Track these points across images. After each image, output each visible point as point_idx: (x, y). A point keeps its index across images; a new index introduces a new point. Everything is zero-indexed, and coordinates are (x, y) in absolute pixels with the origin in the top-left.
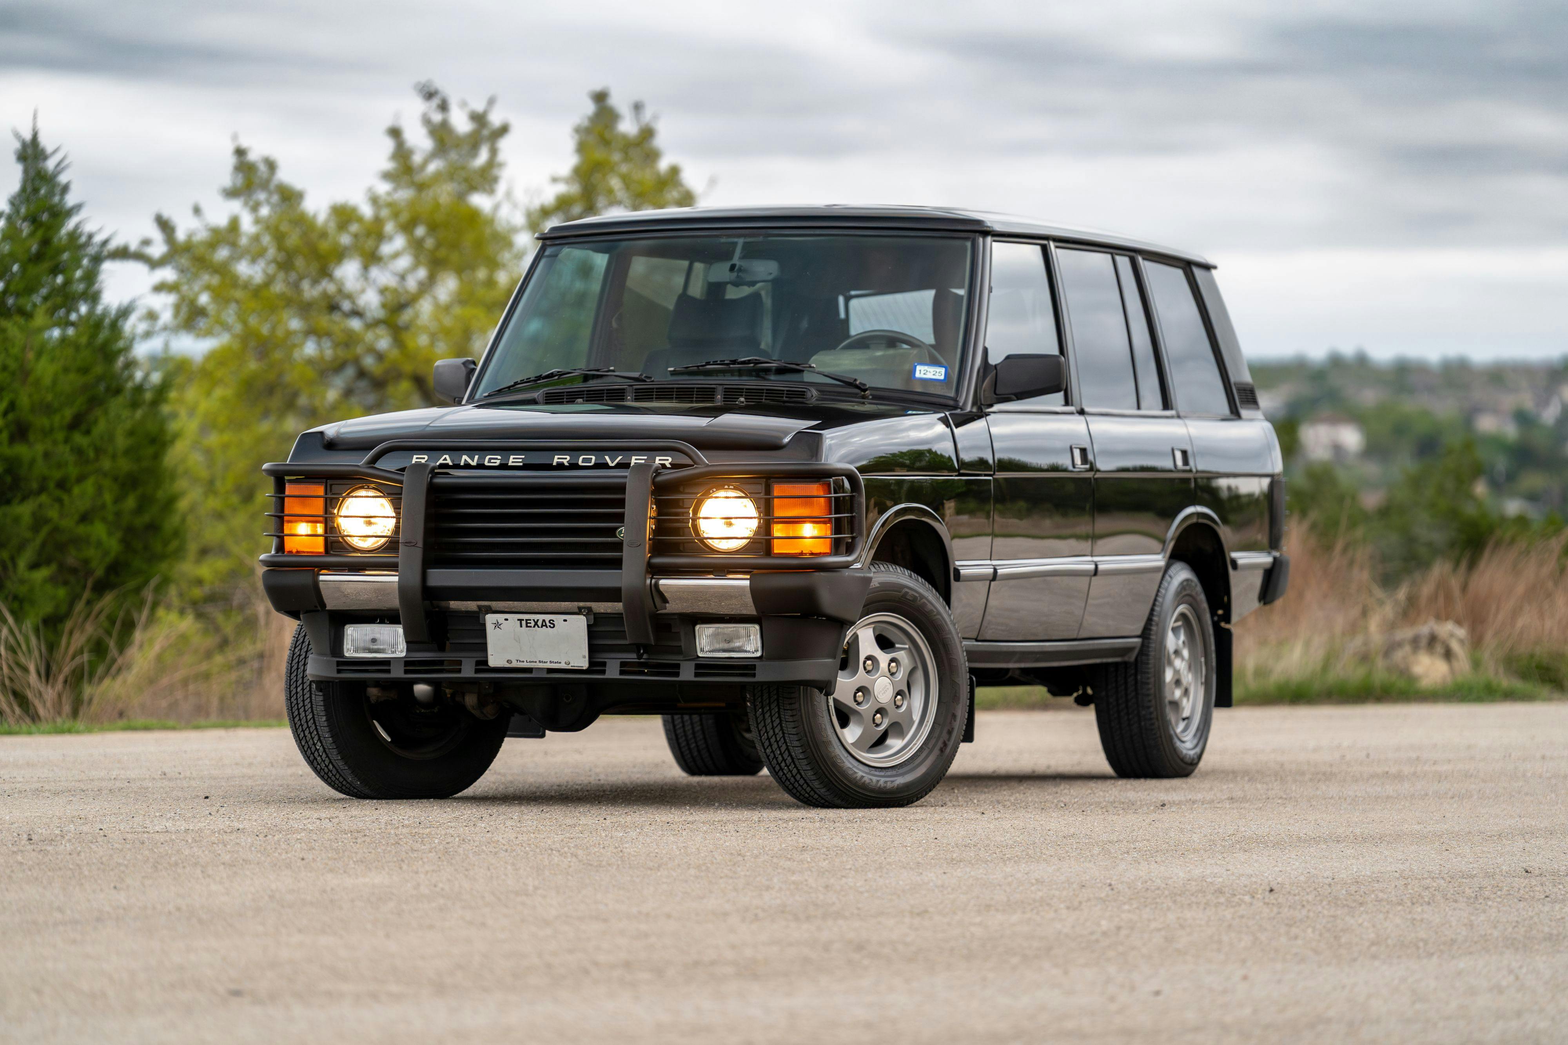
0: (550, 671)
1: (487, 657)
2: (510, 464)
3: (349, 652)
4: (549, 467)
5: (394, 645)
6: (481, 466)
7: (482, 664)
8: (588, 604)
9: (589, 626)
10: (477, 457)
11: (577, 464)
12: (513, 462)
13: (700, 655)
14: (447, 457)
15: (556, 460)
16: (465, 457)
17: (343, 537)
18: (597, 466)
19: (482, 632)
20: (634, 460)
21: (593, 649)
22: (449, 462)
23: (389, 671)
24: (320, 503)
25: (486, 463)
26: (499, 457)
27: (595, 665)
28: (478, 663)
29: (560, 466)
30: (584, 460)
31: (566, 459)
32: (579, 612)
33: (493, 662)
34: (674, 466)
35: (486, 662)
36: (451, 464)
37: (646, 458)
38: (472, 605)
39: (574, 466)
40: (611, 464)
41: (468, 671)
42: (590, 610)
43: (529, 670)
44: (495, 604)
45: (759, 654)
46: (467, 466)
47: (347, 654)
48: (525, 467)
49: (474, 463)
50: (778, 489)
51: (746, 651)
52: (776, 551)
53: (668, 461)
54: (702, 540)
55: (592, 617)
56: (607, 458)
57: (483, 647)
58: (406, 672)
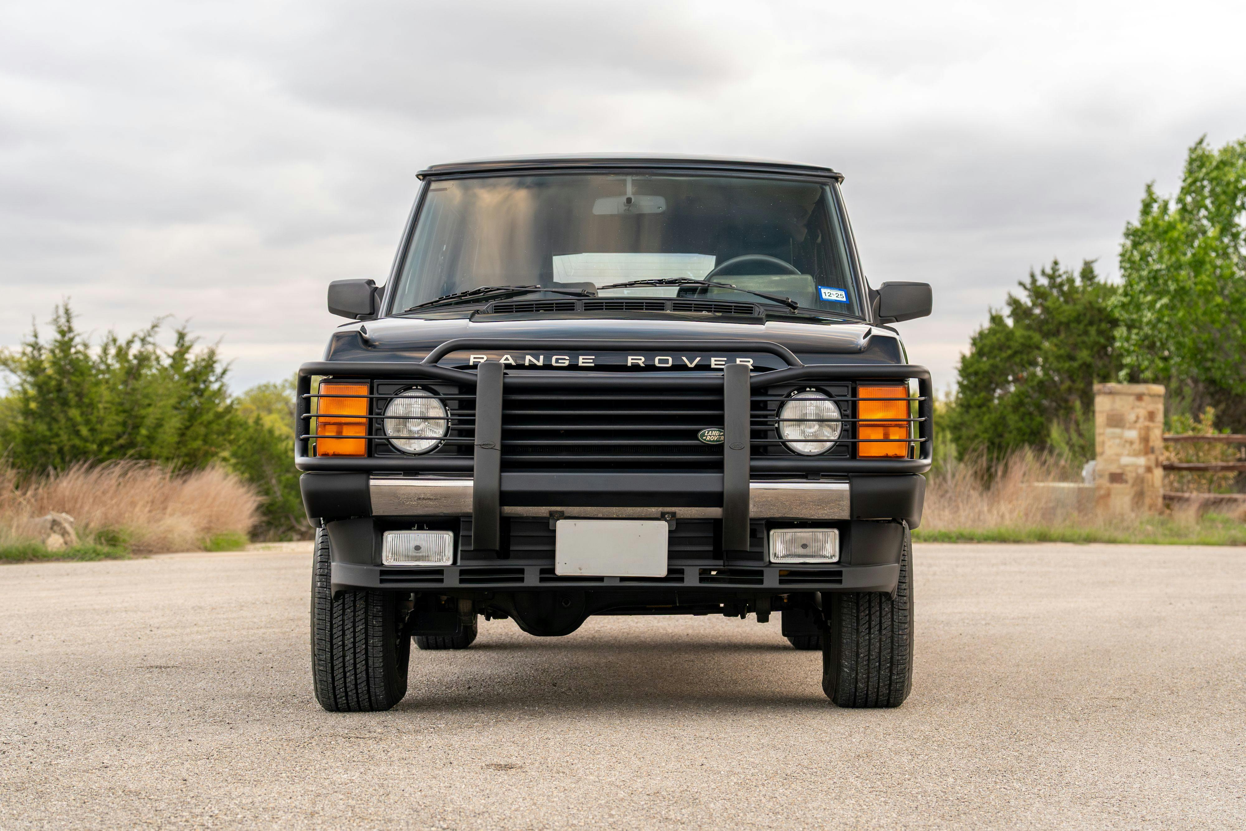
0: (623, 579)
1: (554, 565)
2: (580, 364)
3: (388, 560)
4: (624, 368)
5: (441, 553)
6: (547, 367)
7: (548, 573)
8: (673, 509)
9: (670, 532)
10: (542, 357)
11: (654, 365)
12: (583, 363)
13: (773, 560)
14: (509, 357)
15: (630, 360)
16: (528, 357)
17: (388, 439)
18: (674, 368)
19: (551, 539)
20: (714, 362)
21: (672, 555)
22: (511, 361)
23: (441, 581)
24: (364, 403)
25: (554, 363)
26: (567, 358)
27: (674, 573)
28: (542, 571)
29: (636, 368)
30: (660, 361)
31: (641, 361)
32: (662, 517)
33: (561, 570)
34: (756, 369)
35: (553, 570)
36: (514, 364)
37: (725, 359)
38: (542, 511)
39: (650, 368)
40: (690, 365)
41: (532, 579)
42: (674, 514)
43: (601, 579)
44: (568, 510)
45: (835, 559)
46: (532, 367)
47: (385, 563)
48: (598, 368)
49: (540, 363)
50: (863, 392)
51: (825, 557)
52: (860, 455)
53: (749, 363)
54: (784, 443)
55: (674, 523)
56: (684, 358)
57: (551, 555)
58: (462, 581)
